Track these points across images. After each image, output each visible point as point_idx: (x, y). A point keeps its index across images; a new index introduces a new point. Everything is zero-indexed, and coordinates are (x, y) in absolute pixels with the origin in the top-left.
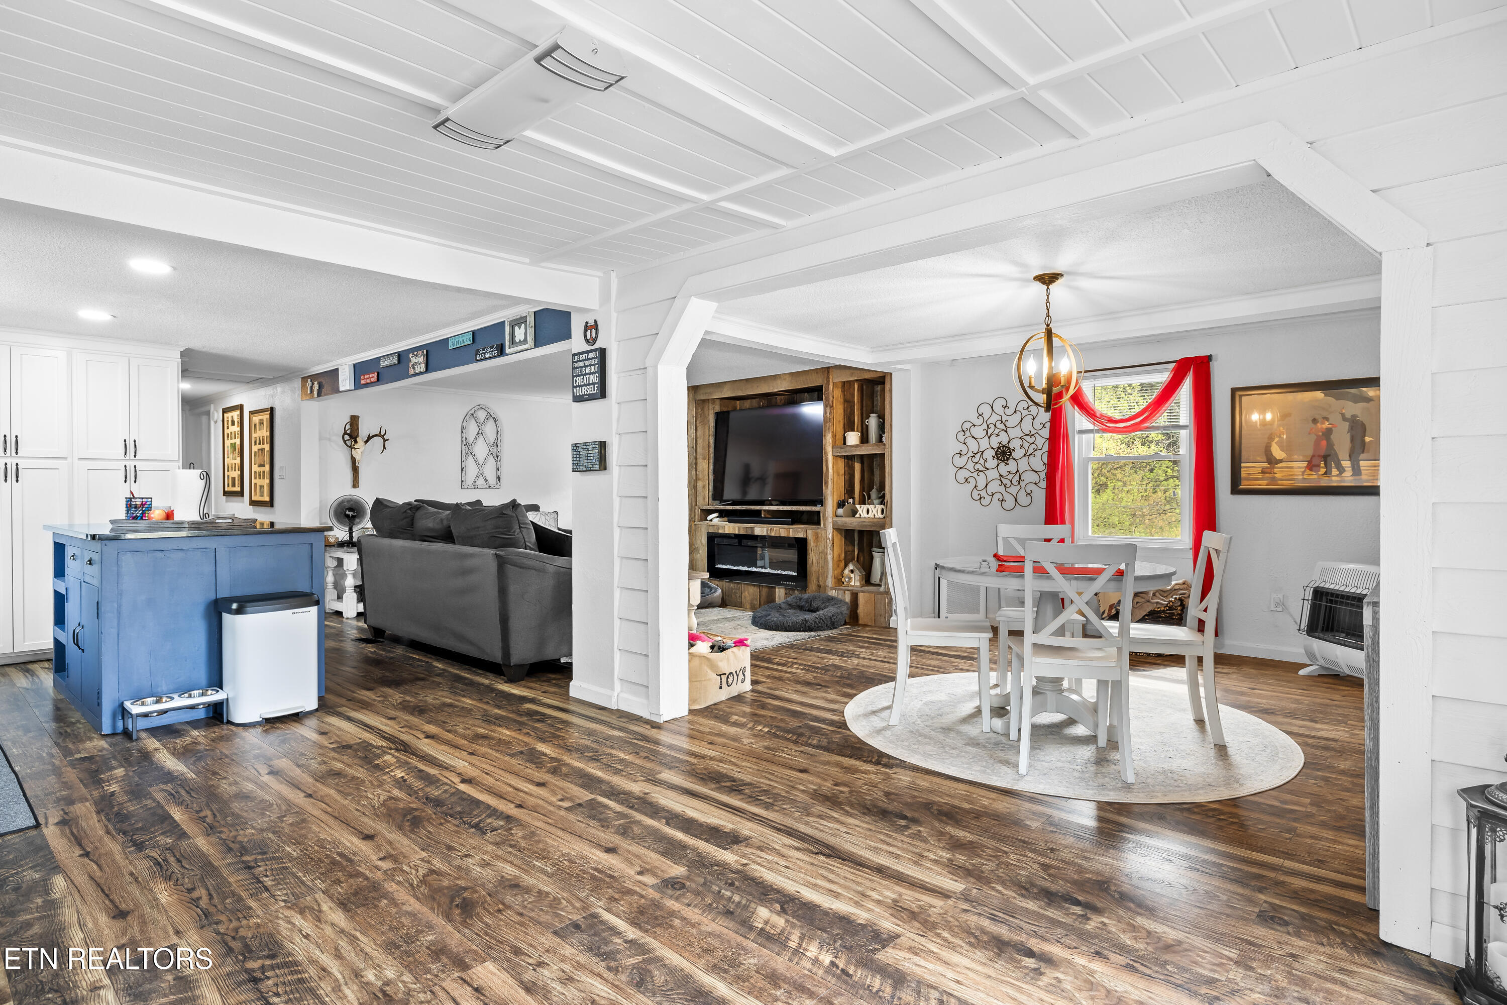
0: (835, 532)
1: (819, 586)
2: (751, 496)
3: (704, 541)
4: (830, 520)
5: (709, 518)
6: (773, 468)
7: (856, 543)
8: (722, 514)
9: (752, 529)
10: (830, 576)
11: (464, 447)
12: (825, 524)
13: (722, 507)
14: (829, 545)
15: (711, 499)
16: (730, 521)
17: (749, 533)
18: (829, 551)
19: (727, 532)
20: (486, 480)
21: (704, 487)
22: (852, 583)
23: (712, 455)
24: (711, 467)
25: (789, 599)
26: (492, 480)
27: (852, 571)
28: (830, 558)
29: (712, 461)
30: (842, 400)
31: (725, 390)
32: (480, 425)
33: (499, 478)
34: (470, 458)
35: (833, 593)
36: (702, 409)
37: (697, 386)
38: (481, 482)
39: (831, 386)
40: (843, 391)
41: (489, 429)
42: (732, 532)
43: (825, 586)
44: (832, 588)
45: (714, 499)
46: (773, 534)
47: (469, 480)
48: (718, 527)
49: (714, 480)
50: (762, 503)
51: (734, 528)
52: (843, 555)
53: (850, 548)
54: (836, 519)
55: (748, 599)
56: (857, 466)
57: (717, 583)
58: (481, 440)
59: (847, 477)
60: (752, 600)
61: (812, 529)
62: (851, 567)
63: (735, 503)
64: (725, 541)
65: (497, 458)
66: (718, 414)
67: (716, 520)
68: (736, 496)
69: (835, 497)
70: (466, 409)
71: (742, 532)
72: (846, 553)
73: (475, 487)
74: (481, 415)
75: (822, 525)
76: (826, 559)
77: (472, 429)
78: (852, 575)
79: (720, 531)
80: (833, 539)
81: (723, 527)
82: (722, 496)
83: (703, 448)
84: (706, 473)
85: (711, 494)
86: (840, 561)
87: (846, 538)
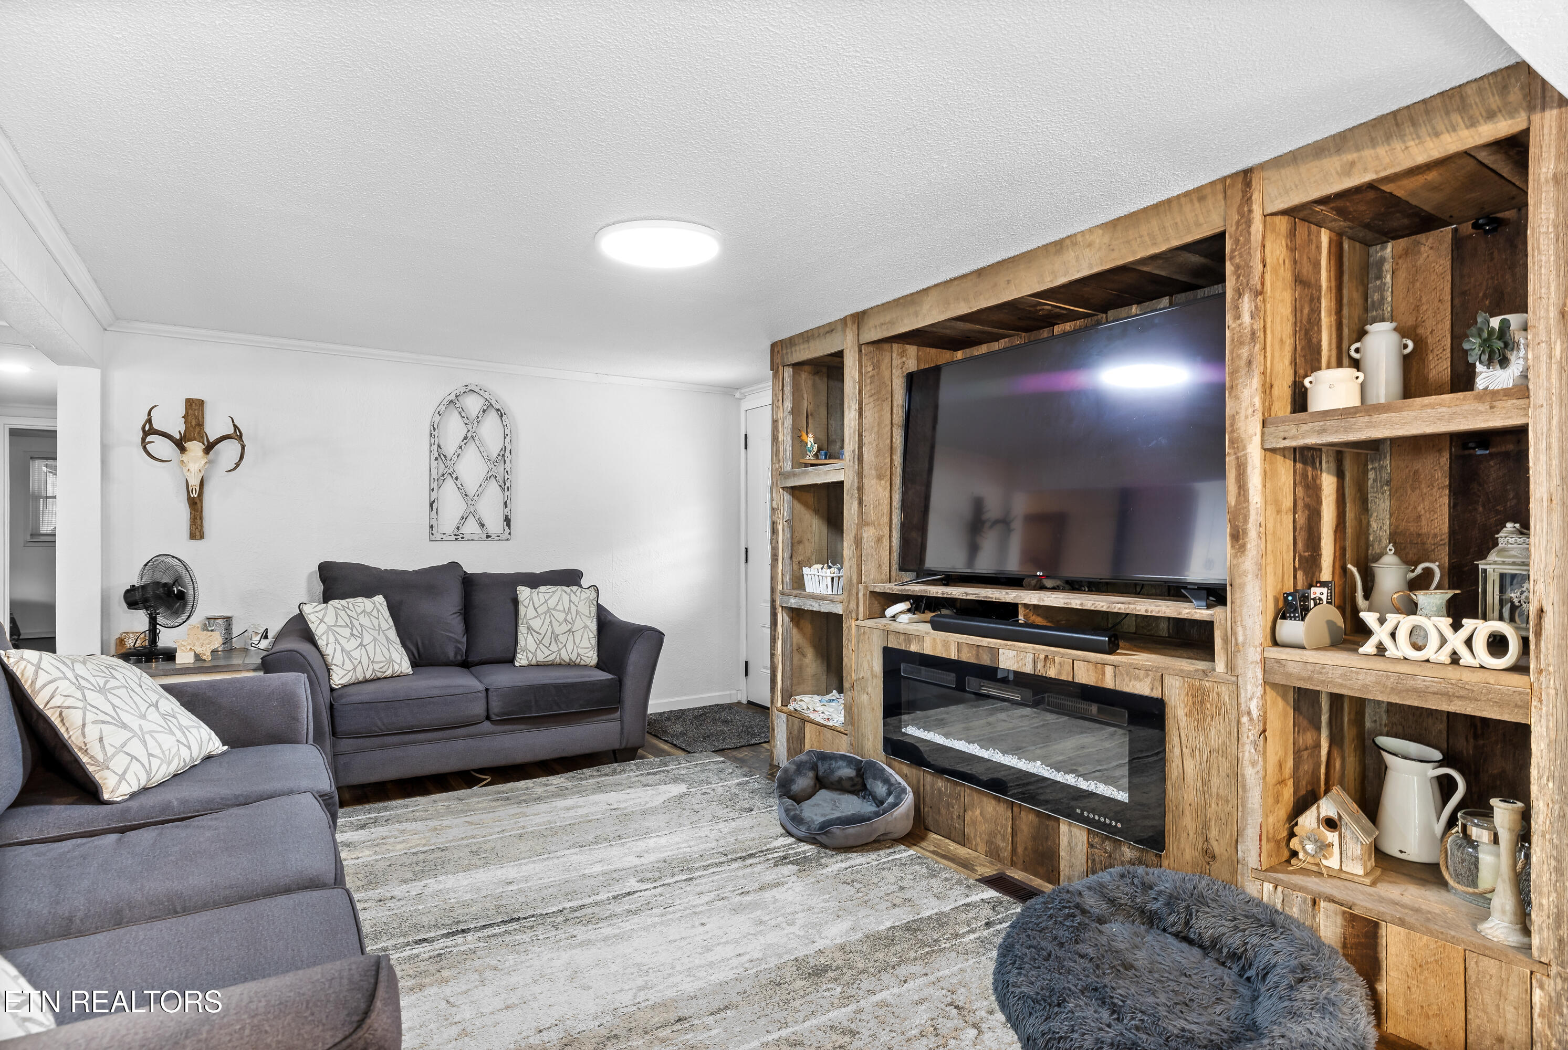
0: (1270, 693)
1: (1209, 855)
2: (984, 565)
3: (877, 665)
4: (1253, 655)
5: (890, 611)
6: (1021, 505)
7: (1325, 718)
8: (919, 604)
9: (994, 652)
10: (1251, 832)
11: (434, 464)
12: (1231, 667)
13: (917, 589)
14: (1250, 733)
15: (895, 567)
16: (936, 626)
17: (986, 660)
18: (1248, 752)
19: (928, 651)
20: (482, 525)
21: (879, 540)
22: (1333, 862)
23: (898, 470)
24: (897, 497)
25: (1104, 877)
26: (495, 525)
27: (1331, 824)
28: (1251, 774)
29: (898, 481)
30: (1289, 276)
31: (926, 307)
32: (471, 423)
33: (507, 520)
34: (449, 484)
35: (1266, 892)
36: (877, 366)
37: (864, 312)
38: (471, 527)
39: (1257, 226)
40: (1292, 249)
41: (490, 429)
42: (940, 652)
43: (1234, 864)
44: (1263, 873)
45: (901, 569)
46: (1052, 673)
47: (448, 523)
48: (908, 636)
49: (904, 526)
50: (1015, 582)
51: (946, 645)
52: (1290, 763)
53: (1309, 738)
54: (1275, 653)
55: (983, 828)
56: (1328, 483)
57: (905, 770)
58: (471, 452)
59: (1301, 518)
60: (992, 835)
61: (1181, 674)
62: (1327, 807)
63: (949, 579)
64: (925, 673)
65: (504, 485)
66: (912, 380)
67: (905, 618)
68: (956, 563)
69: (1271, 579)
70: (444, 392)
71: (967, 656)
72: (1297, 754)
73: (458, 536)
74: (473, 404)
75: (1220, 665)
76: (1235, 777)
77: (454, 430)
78: (1332, 837)
79: (914, 648)
80: (1264, 718)
81: (921, 639)
82: (921, 559)
83: (879, 453)
84: (886, 509)
85: (895, 556)
86: (1282, 782)
87: (1297, 709)
